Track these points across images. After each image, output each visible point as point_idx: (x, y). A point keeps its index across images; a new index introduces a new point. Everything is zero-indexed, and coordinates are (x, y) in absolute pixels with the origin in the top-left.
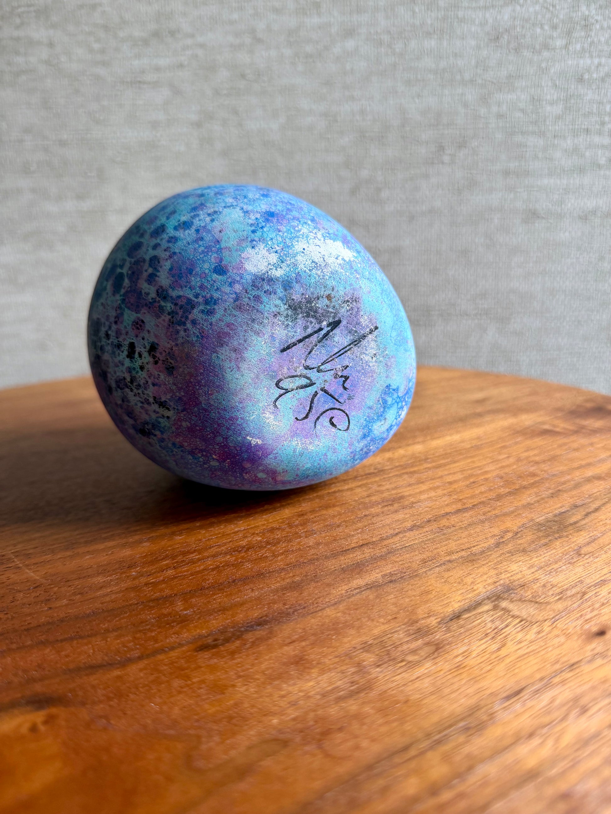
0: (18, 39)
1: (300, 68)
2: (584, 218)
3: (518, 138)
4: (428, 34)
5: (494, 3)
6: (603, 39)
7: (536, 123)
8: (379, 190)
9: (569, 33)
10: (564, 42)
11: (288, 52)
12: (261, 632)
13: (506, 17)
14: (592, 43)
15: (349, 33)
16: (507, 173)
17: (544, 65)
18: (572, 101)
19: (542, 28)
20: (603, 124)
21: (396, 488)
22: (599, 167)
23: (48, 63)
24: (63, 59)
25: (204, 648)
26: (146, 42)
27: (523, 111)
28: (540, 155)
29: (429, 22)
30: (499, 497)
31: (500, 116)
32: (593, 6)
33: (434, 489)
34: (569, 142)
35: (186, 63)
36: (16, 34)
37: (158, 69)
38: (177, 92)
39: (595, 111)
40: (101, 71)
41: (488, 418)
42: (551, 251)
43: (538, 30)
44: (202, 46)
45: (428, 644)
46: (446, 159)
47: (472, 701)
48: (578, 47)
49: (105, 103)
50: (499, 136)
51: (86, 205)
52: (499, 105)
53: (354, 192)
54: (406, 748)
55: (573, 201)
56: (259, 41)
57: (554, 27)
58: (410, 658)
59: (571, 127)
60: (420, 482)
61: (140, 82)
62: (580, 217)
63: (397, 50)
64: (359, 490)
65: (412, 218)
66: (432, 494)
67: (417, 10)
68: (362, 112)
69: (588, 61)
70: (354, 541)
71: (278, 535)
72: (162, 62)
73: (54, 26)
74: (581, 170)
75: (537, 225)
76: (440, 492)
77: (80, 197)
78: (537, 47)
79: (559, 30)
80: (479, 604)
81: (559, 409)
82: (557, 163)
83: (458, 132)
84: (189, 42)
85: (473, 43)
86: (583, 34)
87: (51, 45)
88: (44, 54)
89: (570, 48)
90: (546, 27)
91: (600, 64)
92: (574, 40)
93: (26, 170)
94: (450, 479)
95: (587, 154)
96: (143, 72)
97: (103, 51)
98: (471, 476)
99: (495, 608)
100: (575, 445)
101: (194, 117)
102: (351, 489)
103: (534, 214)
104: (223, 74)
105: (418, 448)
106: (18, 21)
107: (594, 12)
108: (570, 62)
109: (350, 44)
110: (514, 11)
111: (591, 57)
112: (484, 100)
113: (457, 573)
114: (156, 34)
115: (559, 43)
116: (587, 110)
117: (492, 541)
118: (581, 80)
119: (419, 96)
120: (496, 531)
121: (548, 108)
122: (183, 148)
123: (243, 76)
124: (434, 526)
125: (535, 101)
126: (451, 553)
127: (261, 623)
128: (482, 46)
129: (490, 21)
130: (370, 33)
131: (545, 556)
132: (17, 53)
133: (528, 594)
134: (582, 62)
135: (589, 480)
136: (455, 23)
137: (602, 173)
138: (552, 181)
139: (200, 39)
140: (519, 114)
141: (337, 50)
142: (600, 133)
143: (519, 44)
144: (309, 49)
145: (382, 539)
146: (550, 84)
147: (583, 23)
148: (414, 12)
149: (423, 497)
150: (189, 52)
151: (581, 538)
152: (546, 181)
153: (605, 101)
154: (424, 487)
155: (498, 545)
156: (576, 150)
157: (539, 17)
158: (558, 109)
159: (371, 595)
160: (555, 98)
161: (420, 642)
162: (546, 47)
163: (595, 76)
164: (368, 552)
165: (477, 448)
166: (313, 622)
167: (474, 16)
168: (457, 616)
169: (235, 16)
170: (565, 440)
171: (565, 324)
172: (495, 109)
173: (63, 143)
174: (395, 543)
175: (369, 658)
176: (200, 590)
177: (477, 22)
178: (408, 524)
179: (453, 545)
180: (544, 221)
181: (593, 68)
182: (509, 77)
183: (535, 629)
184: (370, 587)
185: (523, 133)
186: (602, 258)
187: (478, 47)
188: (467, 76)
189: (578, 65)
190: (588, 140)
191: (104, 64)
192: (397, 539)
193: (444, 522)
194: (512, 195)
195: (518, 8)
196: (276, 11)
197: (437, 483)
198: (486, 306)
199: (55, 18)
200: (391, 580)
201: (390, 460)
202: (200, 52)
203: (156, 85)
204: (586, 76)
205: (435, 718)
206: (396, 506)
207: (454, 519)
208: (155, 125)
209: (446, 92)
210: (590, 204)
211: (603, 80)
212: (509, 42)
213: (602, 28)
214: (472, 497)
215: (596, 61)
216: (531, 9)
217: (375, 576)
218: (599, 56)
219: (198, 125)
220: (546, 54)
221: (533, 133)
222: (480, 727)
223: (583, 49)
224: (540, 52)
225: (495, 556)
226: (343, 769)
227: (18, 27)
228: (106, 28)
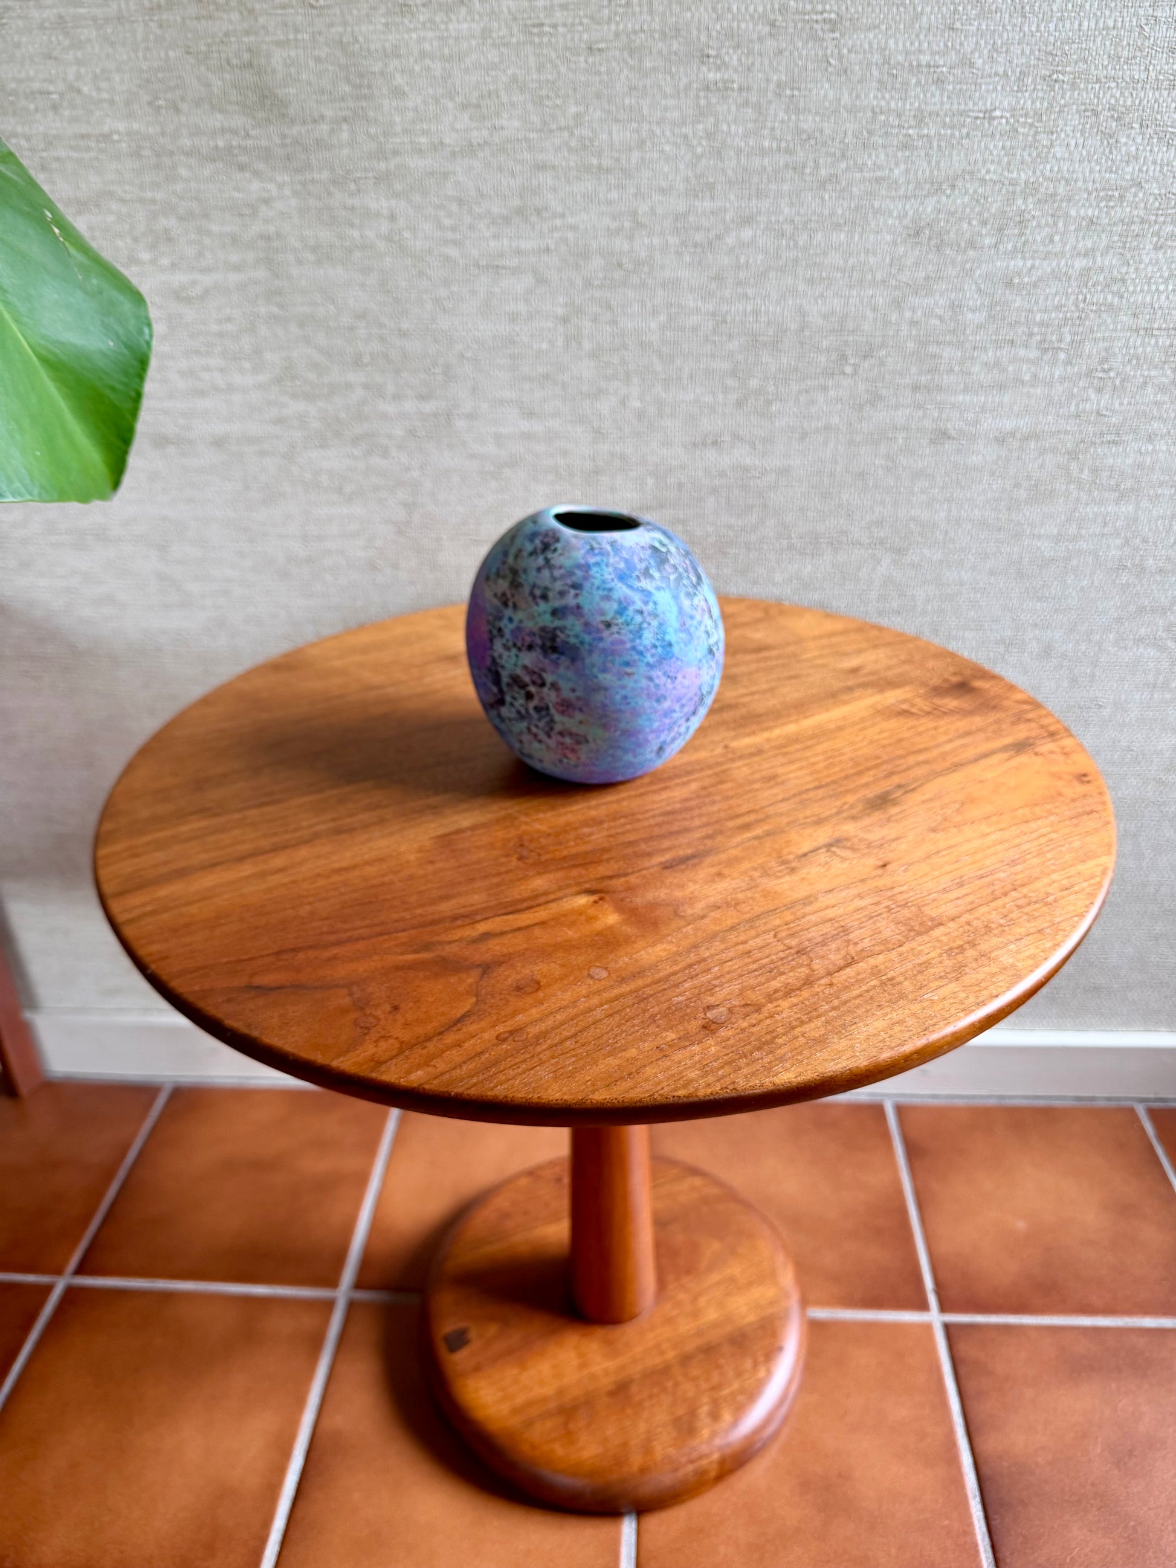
0: (353, 209)
1: (687, 259)
2: (1000, 440)
3: (932, 349)
4: (838, 227)
5: (917, 192)
6: (1039, 238)
7: (953, 332)
8: (769, 403)
9: (1000, 230)
10: (994, 241)
11: (673, 240)
12: (695, 861)
13: (929, 210)
14: (1027, 241)
15: (747, 220)
16: (916, 388)
17: (968, 266)
18: (998, 308)
19: (970, 223)
20: (1031, 335)
21: (772, 767)
22: (1023, 382)
23: (389, 239)
24: (407, 234)
25: (666, 868)
26: (507, 220)
27: (940, 318)
28: (956, 368)
29: (840, 212)
30: (847, 777)
31: (913, 323)
32: (1030, 200)
33: (801, 768)
34: (990, 354)
35: (553, 247)
36: (350, 202)
37: (518, 252)
38: (541, 280)
39: (1023, 320)
40: (452, 251)
41: (857, 693)
42: (960, 476)
43: (965, 226)
44: (574, 228)
45: (787, 868)
46: (848, 370)
47: (808, 893)
48: (1010, 246)
49: (455, 288)
50: (910, 345)
51: (428, 407)
52: (913, 310)
53: (739, 404)
54: (775, 910)
55: (990, 421)
56: (639, 225)
57: (984, 223)
58: (778, 874)
59: (994, 337)
60: (791, 762)
61: (497, 266)
62: (996, 439)
63: (801, 243)
64: (744, 769)
65: (804, 435)
66: (799, 773)
67: (827, 197)
68: (756, 313)
69: (1020, 263)
70: (743, 809)
71: (693, 803)
72: (525, 245)
73: (397, 195)
74: (1002, 387)
75: (947, 446)
76: (805, 772)
77: (422, 398)
78: (963, 245)
79: (989, 226)
80: (818, 849)
81: (924, 684)
82: (975, 378)
83: (864, 340)
84: (558, 222)
85: (889, 238)
86: (1016, 231)
87: (392, 217)
88: (384, 227)
89: (1001, 247)
90: (974, 223)
91: (1033, 267)
92: (1006, 239)
93: (357, 362)
94: (813, 760)
95: (1011, 369)
96: (502, 255)
97: (454, 229)
98: (830, 757)
99: (828, 851)
100: (921, 729)
101: (560, 311)
102: (738, 768)
103: (945, 433)
104: (597, 262)
105: (791, 728)
106: (353, 186)
107: (1031, 206)
108: (999, 264)
109: (747, 234)
110: (938, 202)
111: (1024, 258)
112: (897, 304)
113: (808, 831)
114: (520, 211)
115: (987, 241)
116: (1014, 319)
117: (834, 811)
118: (1009, 284)
119: (822, 296)
120: (838, 803)
121: (970, 316)
122: (544, 346)
123: (620, 265)
124: (797, 799)
125: (956, 307)
126: (806, 818)
127: (693, 856)
128: (899, 240)
129: (911, 213)
130: (771, 222)
131: (867, 821)
132: (352, 225)
133: (849, 844)
134: (1012, 263)
135: (918, 764)
136: (870, 215)
137: (1025, 390)
138: (968, 398)
139: (571, 220)
140: (935, 322)
141: (730, 240)
142: (1026, 346)
143: (942, 241)
144: (699, 237)
145: (762, 808)
146: (973, 287)
147: (1018, 219)
148: (822, 199)
149: (792, 775)
150: (556, 235)
151: (894, 810)
152: (961, 398)
153: (1035, 309)
154: (793, 767)
155: (837, 813)
156: (997, 364)
157: (968, 210)
158: (980, 317)
159: (755, 843)
160: (978, 303)
161: (783, 867)
162: (972, 244)
163: (1026, 280)
164: (752, 818)
165: (840, 729)
166: (723, 857)
167: (892, 207)
168: (805, 855)
169: (614, 195)
170: (915, 723)
171: (970, 556)
172: (908, 314)
173: (403, 334)
174: (771, 810)
175: (756, 874)
176: (651, 838)
177: (895, 214)
178: (780, 797)
179: (808, 812)
180: (955, 442)
181: (1025, 270)
182: (927, 278)
183: (848, 862)
184: (755, 838)
185: (938, 343)
186: (1017, 485)
187: (895, 243)
188: (879, 276)
189: (1007, 267)
190: (1013, 353)
191: (455, 243)
192: (771, 808)
193: (805, 796)
194: (920, 413)
195: (944, 198)
196: (663, 191)
197: (804, 763)
198: (882, 535)
199: (398, 186)
200: (768, 834)
201: (768, 740)
202: (570, 235)
203: (515, 271)
204: (1016, 281)
205: (789, 899)
206: (772, 783)
207: (812, 794)
208: (514, 318)
209: (855, 293)
210: (1009, 425)
211: (1035, 285)
212: (930, 238)
213: (1039, 226)
214: (828, 776)
215: (1029, 263)
216: (959, 201)
217: (758, 831)
218: (1033, 258)
219: (565, 320)
220: (971, 253)
221: (949, 343)
222: (811, 903)
223: (1015, 248)
224: (965, 251)
225: (834, 820)
226: (747, 916)
227: (352, 195)
228: (460, 202)
